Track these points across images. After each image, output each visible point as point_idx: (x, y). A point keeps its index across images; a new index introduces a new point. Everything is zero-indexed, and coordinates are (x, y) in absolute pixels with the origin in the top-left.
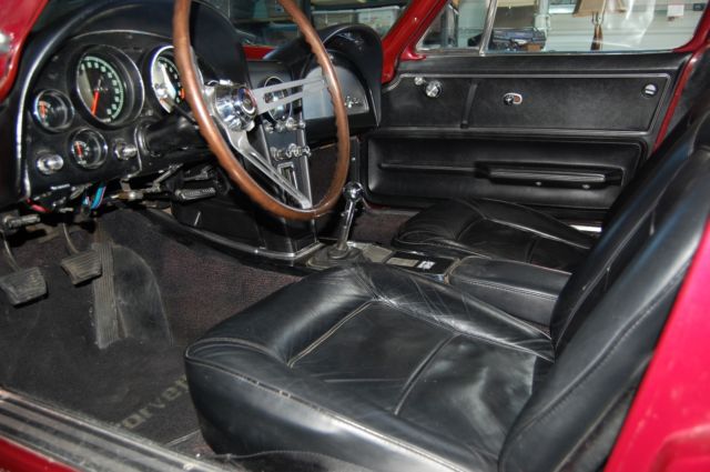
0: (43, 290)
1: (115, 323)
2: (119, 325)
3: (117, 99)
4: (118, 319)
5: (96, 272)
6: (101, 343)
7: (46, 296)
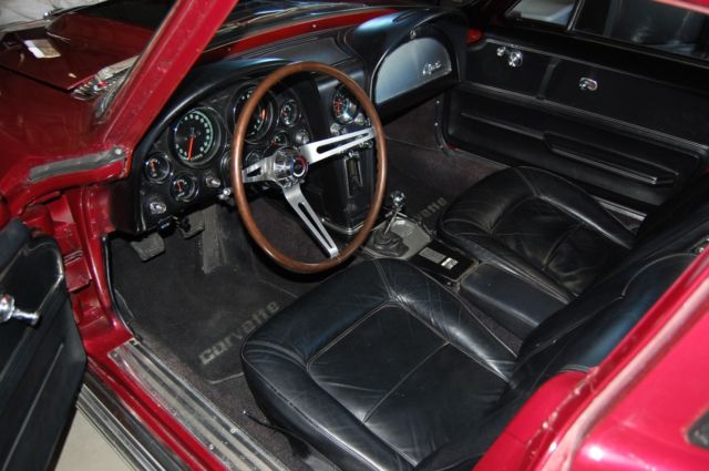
0: (162, 249)
1: (217, 254)
2: (221, 255)
3: (206, 144)
4: (220, 250)
5: (201, 228)
6: (206, 269)
7: (163, 253)
